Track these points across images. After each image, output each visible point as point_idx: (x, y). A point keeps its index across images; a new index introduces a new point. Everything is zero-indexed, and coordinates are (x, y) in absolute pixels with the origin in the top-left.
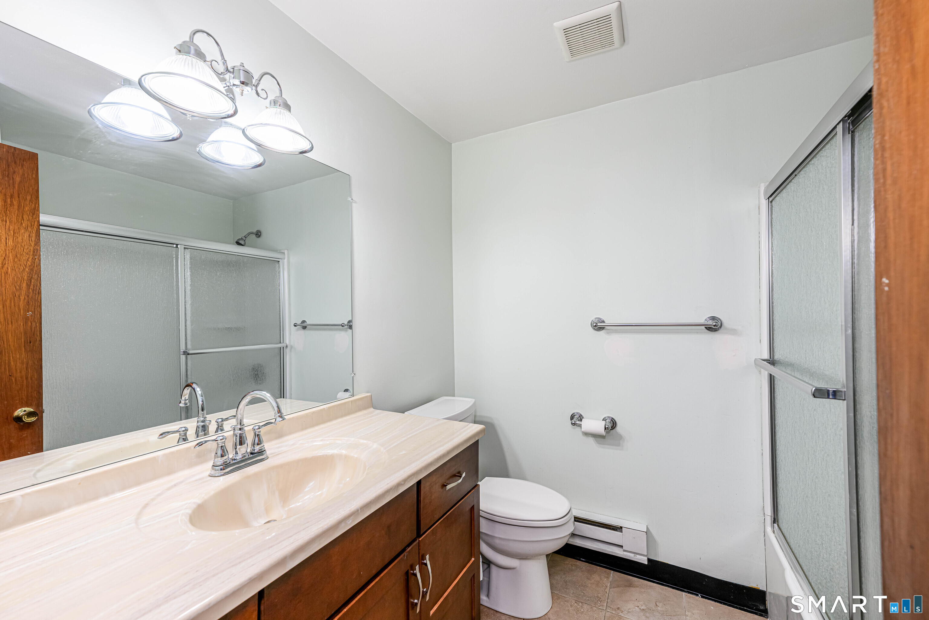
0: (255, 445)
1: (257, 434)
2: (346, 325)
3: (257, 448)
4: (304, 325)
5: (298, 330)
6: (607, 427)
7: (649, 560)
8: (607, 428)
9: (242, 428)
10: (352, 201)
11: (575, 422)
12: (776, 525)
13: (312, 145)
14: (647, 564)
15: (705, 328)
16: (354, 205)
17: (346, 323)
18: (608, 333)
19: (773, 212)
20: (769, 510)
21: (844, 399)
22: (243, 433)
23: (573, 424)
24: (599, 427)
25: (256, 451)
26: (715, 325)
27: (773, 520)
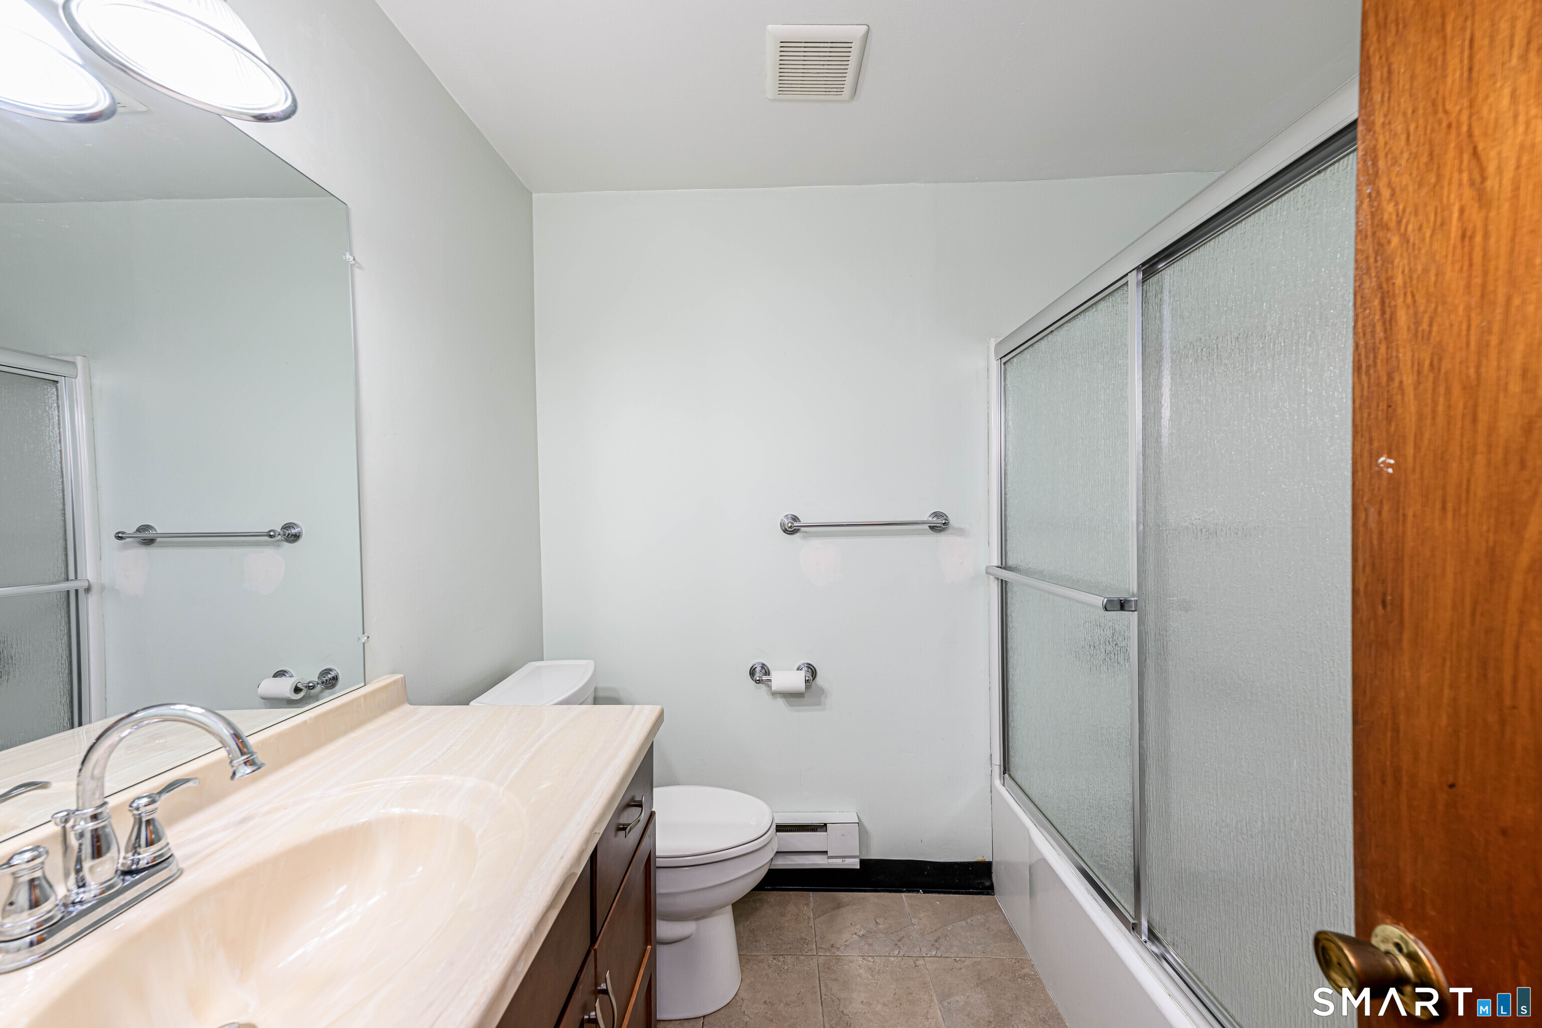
0: (140, 846)
1: (144, 819)
2: (279, 534)
3: (146, 855)
4: (146, 535)
5: (125, 547)
6: (807, 678)
7: (863, 862)
8: (808, 680)
9: (101, 813)
10: (353, 262)
11: (760, 677)
12: (1006, 775)
13: (294, 101)
14: (859, 868)
15: (928, 528)
16: (357, 271)
17: (279, 529)
18: (804, 538)
19: (1008, 375)
20: (997, 759)
21: (1133, 609)
22: (104, 827)
23: (758, 682)
24: (796, 680)
25: (142, 864)
26: (945, 523)
27: (1002, 769)
